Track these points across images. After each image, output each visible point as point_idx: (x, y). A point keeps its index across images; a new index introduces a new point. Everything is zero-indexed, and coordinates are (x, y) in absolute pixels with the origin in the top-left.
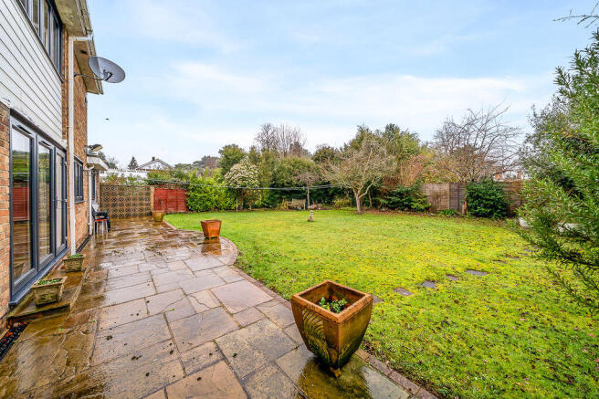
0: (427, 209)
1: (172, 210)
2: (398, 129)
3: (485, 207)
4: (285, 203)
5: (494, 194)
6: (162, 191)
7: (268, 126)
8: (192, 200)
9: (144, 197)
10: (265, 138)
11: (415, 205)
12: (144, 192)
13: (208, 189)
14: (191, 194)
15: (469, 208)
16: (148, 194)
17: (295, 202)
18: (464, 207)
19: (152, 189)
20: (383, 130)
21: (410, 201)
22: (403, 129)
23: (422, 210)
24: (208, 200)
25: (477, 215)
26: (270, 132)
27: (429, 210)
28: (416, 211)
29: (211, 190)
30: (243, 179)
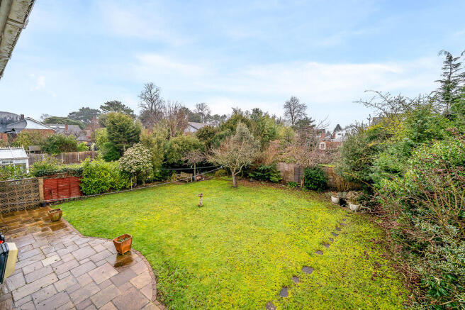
0: (280, 181)
1: (65, 198)
2: (261, 112)
3: (315, 184)
4: (175, 175)
5: (319, 177)
6: (52, 181)
7: (151, 85)
8: (87, 185)
9: (32, 189)
10: (148, 96)
11: (273, 179)
12: (32, 184)
13: (103, 174)
14: (86, 180)
15: (305, 184)
16: (37, 186)
17: (183, 175)
18: (302, 182)
19: (41, 180)
20: (251, 112)
21: (269, 175)
22: (264, 111)
23: (277, 182)
24: (103, 185)
25: (309, 189)
26: (153, 91)
27: (282, 182)
28: (273, 182)
29: (106, 174)
30: (138, 164)
